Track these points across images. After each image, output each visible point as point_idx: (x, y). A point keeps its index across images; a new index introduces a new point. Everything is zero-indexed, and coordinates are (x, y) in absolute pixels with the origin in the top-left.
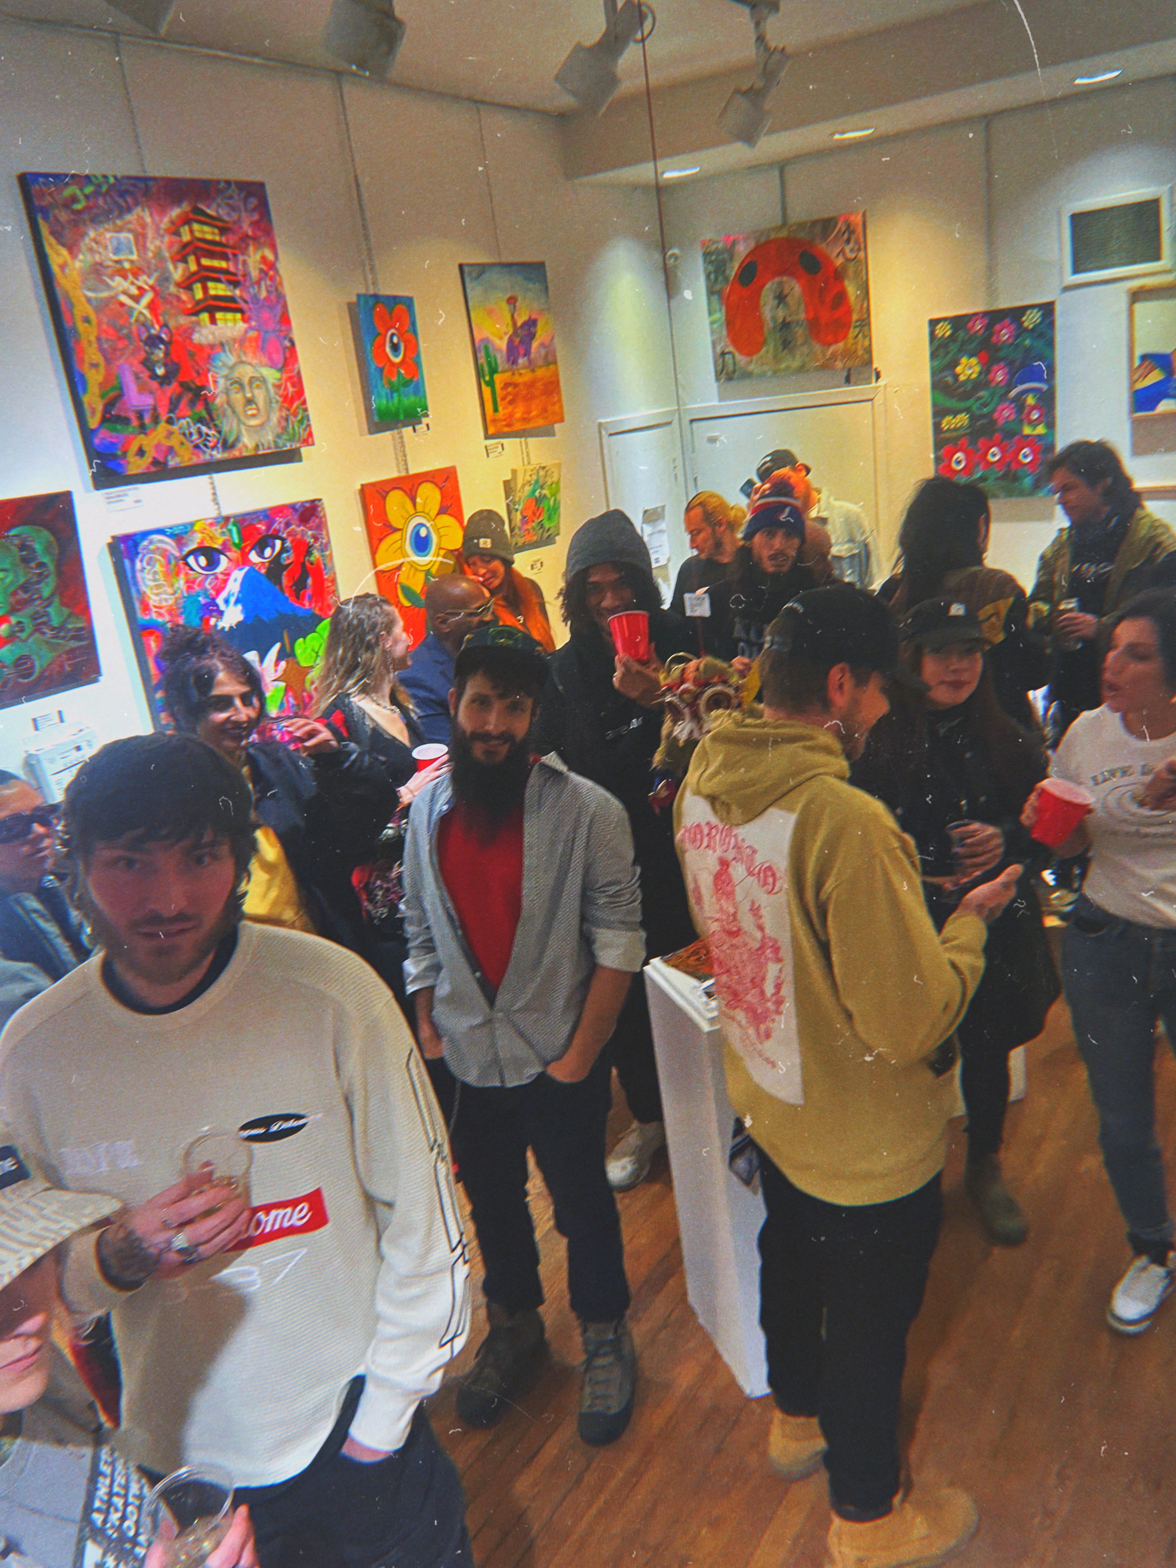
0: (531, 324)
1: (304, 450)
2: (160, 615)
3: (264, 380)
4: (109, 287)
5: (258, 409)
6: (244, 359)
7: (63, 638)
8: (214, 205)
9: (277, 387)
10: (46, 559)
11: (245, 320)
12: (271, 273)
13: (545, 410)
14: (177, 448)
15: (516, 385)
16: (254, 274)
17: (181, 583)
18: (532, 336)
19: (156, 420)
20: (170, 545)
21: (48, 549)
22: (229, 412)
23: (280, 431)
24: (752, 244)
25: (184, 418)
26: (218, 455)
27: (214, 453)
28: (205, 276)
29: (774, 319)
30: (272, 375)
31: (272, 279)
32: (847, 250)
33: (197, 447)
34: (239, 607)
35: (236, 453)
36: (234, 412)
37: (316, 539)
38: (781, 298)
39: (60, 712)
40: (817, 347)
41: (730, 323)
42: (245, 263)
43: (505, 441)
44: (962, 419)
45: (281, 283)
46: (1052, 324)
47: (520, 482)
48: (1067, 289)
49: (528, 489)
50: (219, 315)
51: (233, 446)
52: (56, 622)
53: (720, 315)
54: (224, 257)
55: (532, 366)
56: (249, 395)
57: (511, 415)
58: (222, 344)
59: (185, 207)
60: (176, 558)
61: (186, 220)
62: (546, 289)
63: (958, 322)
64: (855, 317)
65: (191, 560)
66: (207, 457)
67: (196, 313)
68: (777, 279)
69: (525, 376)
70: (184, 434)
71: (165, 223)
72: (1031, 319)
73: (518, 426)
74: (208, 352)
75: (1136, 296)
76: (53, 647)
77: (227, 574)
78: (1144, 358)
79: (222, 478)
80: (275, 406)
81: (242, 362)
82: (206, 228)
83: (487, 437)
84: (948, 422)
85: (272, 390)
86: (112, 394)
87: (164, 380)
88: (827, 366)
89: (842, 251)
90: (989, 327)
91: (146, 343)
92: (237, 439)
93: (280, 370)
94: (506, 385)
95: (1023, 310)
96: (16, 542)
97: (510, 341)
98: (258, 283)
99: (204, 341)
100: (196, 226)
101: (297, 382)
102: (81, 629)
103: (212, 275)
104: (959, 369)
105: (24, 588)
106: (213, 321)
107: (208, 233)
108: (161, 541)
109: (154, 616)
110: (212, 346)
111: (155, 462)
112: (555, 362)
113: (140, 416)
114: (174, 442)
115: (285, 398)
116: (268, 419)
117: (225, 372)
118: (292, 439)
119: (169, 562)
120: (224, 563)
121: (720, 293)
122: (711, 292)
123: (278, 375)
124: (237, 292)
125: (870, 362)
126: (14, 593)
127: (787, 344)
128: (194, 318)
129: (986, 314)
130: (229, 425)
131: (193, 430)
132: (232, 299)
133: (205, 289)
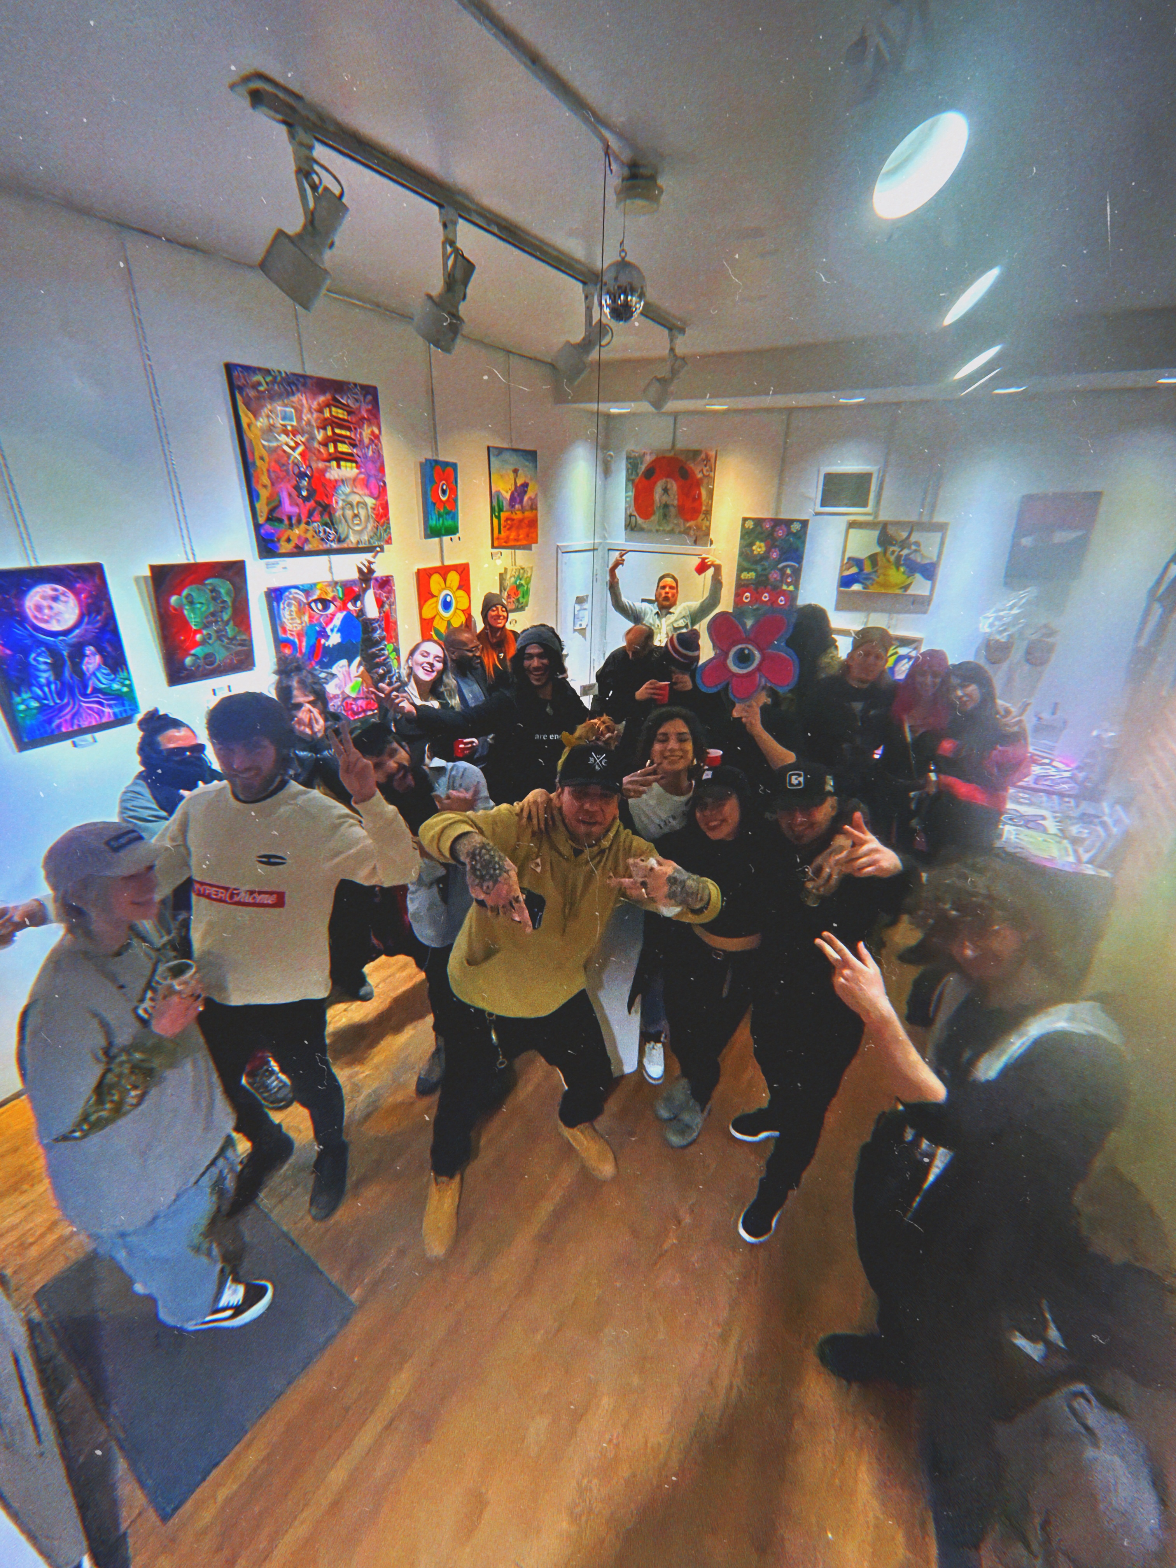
0: (525, 485)
1: (386, 547)
2: (292, 635)
3: (366, 505)
4: (277, 440)
5: (360, 520)
6: (355, 490)
7: (234, 645)
8: (345, 398)
9: (374, 509)
10: (226, 598)
11: (358, 467)
12: (376, 441)
13: (528, 535)
14: (310, 539)
15: (513, 520)
16: (366, 441)
17: (306, 618)
18: (525, 492)
19: (299, 522)
20: (301, 596)
21: (228, 593)
22: (343, 520)
23: (372, 534)
24: (654, 457)
25: (316, 522)
26: (334, 545)
27: (333, 544)
28: (336, 439)
29: (660, 501)
30: (370, 502)
31: (376, 445)
32: (705, 469)
33: (322, 539)
34: (339, 634)
35: (345, 545)
36: (346, 521)
37: (388, 598)
38: (666, 490)
39: (229, 687)
40: (681, 521)
41: (636, 498)
42: (361, 434)
43: (503, 551)
44: (752, 575)
45: (381, 448)
46: (805, 533)
47: (508, 576)
48: (817, 514)
49: (513, 579)
50: (342, 463)
51: (344, 540)
52: (230, 634)
53: (631, 494)
54: (349, 429)
55: (523, 510)
56: (356, 512)
57: (508, 537)
58: (343, 481)
59: (328, 396)
60: (305, 604)
61: (328, 405)
62: (536, 467)
63: (758, 522)
64: (704, 508)
65: (313, 605)
66: (328, 546)
67: (329, 461)
68: (664, 480)
69: (518, 515)
70: (315, 532)
71: (315, 405)
72: (796, 527)
73: (511, 543)
74: (335, 485)
75: (852, 525)
76: (227, 649)
77: (333, 615)
78: (849, 559)
79: (335, 558)
80: (371, 520)
81: (355, 493)
82: (340, 411)
83: (493, 547)
84: (745, 575)
85: (370, 510)
86: (273, 504)
87: (306, 499)
88: (686, 532)
89: (702, 471)
90: (773, 527)
91: (297, 476)
92: (347, 537)
93: (375, 498)
94: (507, 519)
95: (792, 521)
96: (210, 587)
97: (512, 494)
98: (368, 447)
99: (332, 478)
100: (333, 409)
101: (385, 507)
102: (245, 640)
103: (342, 439)
104: (754, 548)
105: (213, 614)
106: (339, 466)
107: (341, 414)
108: (296, 593)
109: (289, 636)
110: (336, 481)
111: (297, 546)
112: (536, 509)
113: (290, 518)
114: (309, 535)
115: (377, 515)
116: (366, 527)
117: (343, 497)
118: (379, 540)
119: (299, 604)
120: (332, 608)
121: (633, 481)
122: (628, 480)
123: (374, 501)
124: (355, 451)
125: (708, 534)
126: (207, 617)
127: (665, 516)
128: (327, 464)
129: (772, 520)
130: (342, 529)
131: (321, 529)
132: (351, 454)
133: (336, 447)
